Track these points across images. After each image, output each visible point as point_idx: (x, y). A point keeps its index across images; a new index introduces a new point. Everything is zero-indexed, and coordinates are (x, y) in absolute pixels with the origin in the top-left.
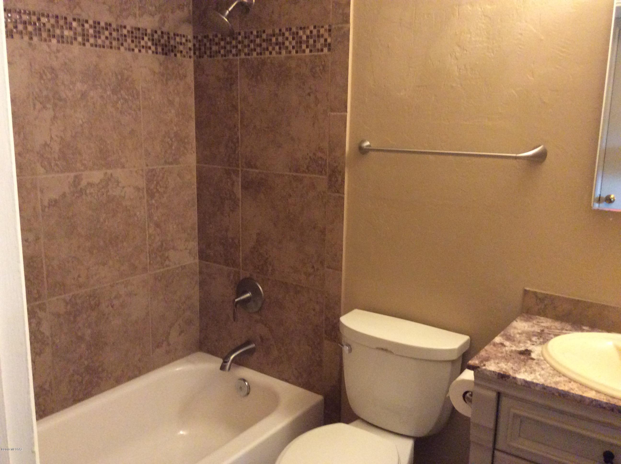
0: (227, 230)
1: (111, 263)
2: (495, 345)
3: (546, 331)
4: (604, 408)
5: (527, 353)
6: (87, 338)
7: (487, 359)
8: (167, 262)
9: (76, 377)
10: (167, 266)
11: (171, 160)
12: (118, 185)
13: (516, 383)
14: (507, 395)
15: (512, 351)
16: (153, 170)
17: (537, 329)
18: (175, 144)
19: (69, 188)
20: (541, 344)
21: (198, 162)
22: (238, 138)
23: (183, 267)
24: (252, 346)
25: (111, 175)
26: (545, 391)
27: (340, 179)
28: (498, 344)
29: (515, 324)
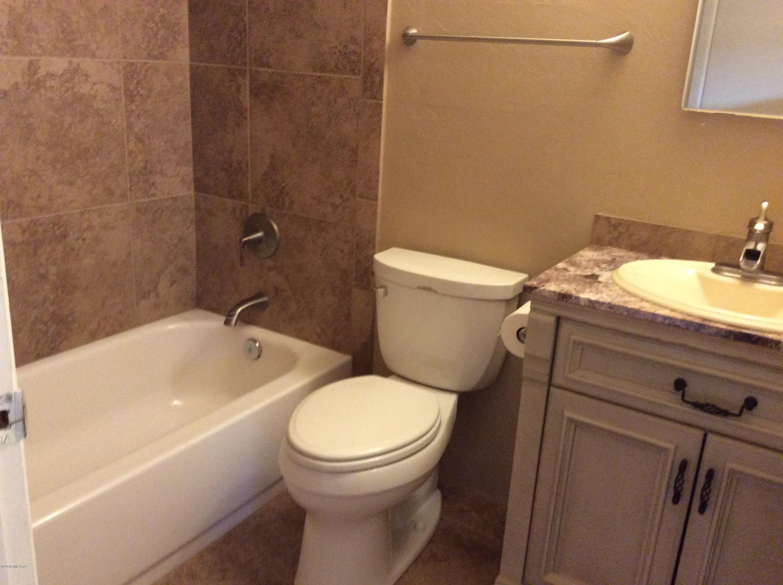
0: (231, 152)
1: (79, 182)
2: (556, 269)
3: (618, 259)
4: (678, 327)
5: (594, 277)
6: (52, 278)
7: (548, 281)
8: (153, 191)
9: (39, 326)
10: (154, 195)
11: (156, 53)
12: (86, 80)
13: (578, 304)
14: (567, 319)
15: (576, 275)
16: (132, 64)
17: (607, 257)
18: (162, 32)
19: (23, 78)
20: (610, 270)
21: (192, 60)
22: (245, 25)
23: (175, 199)
24: (265, 299)
25: (78, 65)
26: (612, 311)
27: (377, 80)
28: (560, 269)
29: (581, 253)
